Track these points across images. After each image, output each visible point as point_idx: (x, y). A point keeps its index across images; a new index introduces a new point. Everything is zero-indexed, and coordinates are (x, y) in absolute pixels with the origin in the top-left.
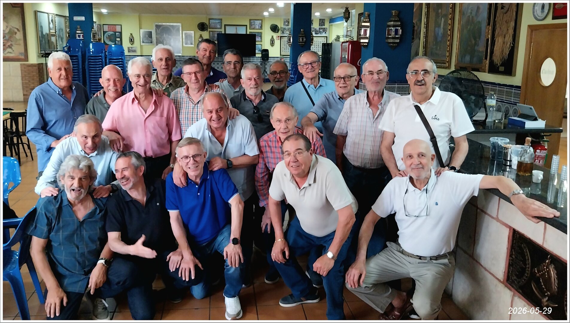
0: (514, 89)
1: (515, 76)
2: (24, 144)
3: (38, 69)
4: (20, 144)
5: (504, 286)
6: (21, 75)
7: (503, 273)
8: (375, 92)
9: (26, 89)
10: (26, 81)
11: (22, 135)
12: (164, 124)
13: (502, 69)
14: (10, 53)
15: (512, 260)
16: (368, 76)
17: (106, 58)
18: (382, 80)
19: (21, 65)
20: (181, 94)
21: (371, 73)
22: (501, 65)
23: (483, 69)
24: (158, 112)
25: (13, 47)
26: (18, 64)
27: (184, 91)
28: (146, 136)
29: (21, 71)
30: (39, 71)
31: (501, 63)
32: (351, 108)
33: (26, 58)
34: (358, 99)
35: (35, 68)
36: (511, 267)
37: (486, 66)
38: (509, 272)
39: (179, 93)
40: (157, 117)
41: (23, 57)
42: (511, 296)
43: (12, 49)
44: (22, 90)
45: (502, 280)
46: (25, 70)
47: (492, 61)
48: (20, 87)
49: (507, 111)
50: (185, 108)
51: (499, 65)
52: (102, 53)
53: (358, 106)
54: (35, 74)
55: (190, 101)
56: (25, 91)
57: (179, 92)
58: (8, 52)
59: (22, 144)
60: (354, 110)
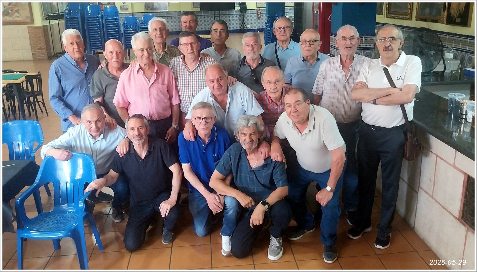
0: (469, 38)
1: (470, 27)
2: (39, 102)
3: (44, 30)
4: (36, 103)
5: (459, 222)
6: (29, 37)
7: (459, 212)
8: (347, 56)
9: (34, 49)
10: (34, 42)
11: (37, 95)
12: (166, 91)
13: (458, 20)
14: (18, 17)
15: (467, 201)
16: (341, 41)
17: (102, 18)
18: (354, 45)
19: (28, 27)
20: (178, 62)
21: (344, 38)
22: (457, 18)
23: (441, 21)
24: (160, 80)
25: (20, 12)
26: (25, 26)
27: (181, 60)
28: (151, 102)
29: (29, 33)
30: (44, 33)
31: (458, 15)
32: (325, 70)
33: (32, 22)
34: (332, 62)
35: (40, 30)
36: (466, 207)
37: (444, 18)
38: (463, 211)
39: (176, 62)
40: (159, 85)
41: (29, 21)
42: (465, 231)
43: (19, 13)
44: (31, 50)
45: (458, 218)
46: (32, 32)
47: (449, 13)
48: (29, 47)
49: (462, 59)
50: (182, 75)
51: (456, 17)
52: (99, 14)
53: (332, 68)
54: (41, 35)
55: (186, 69)
56: (34, 51)
57: (176, 60)
58: (16, 17)
59: (38, 102)
60: (328, 72)
